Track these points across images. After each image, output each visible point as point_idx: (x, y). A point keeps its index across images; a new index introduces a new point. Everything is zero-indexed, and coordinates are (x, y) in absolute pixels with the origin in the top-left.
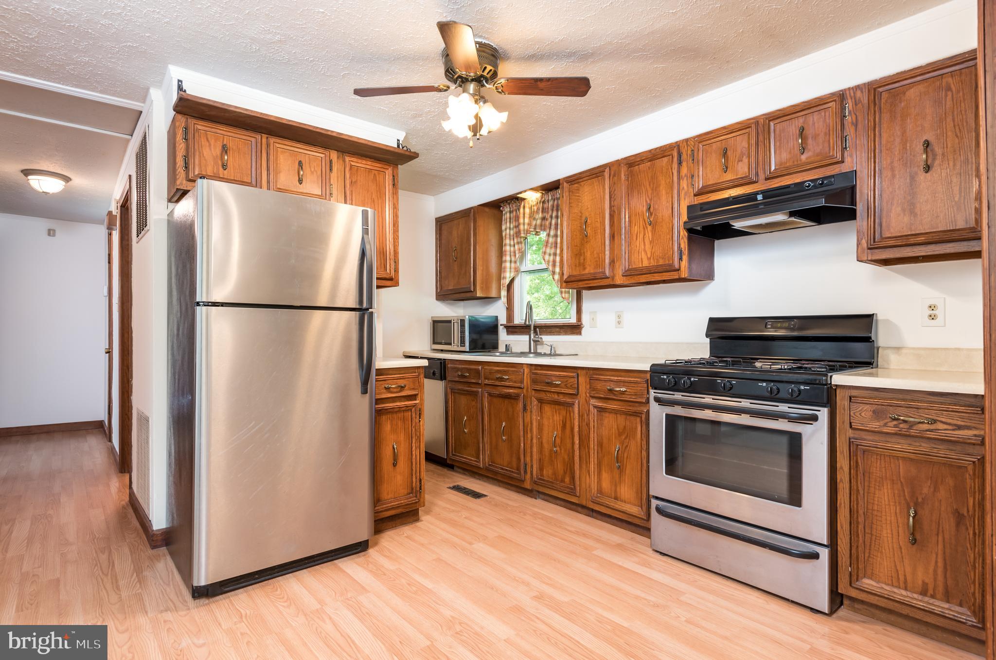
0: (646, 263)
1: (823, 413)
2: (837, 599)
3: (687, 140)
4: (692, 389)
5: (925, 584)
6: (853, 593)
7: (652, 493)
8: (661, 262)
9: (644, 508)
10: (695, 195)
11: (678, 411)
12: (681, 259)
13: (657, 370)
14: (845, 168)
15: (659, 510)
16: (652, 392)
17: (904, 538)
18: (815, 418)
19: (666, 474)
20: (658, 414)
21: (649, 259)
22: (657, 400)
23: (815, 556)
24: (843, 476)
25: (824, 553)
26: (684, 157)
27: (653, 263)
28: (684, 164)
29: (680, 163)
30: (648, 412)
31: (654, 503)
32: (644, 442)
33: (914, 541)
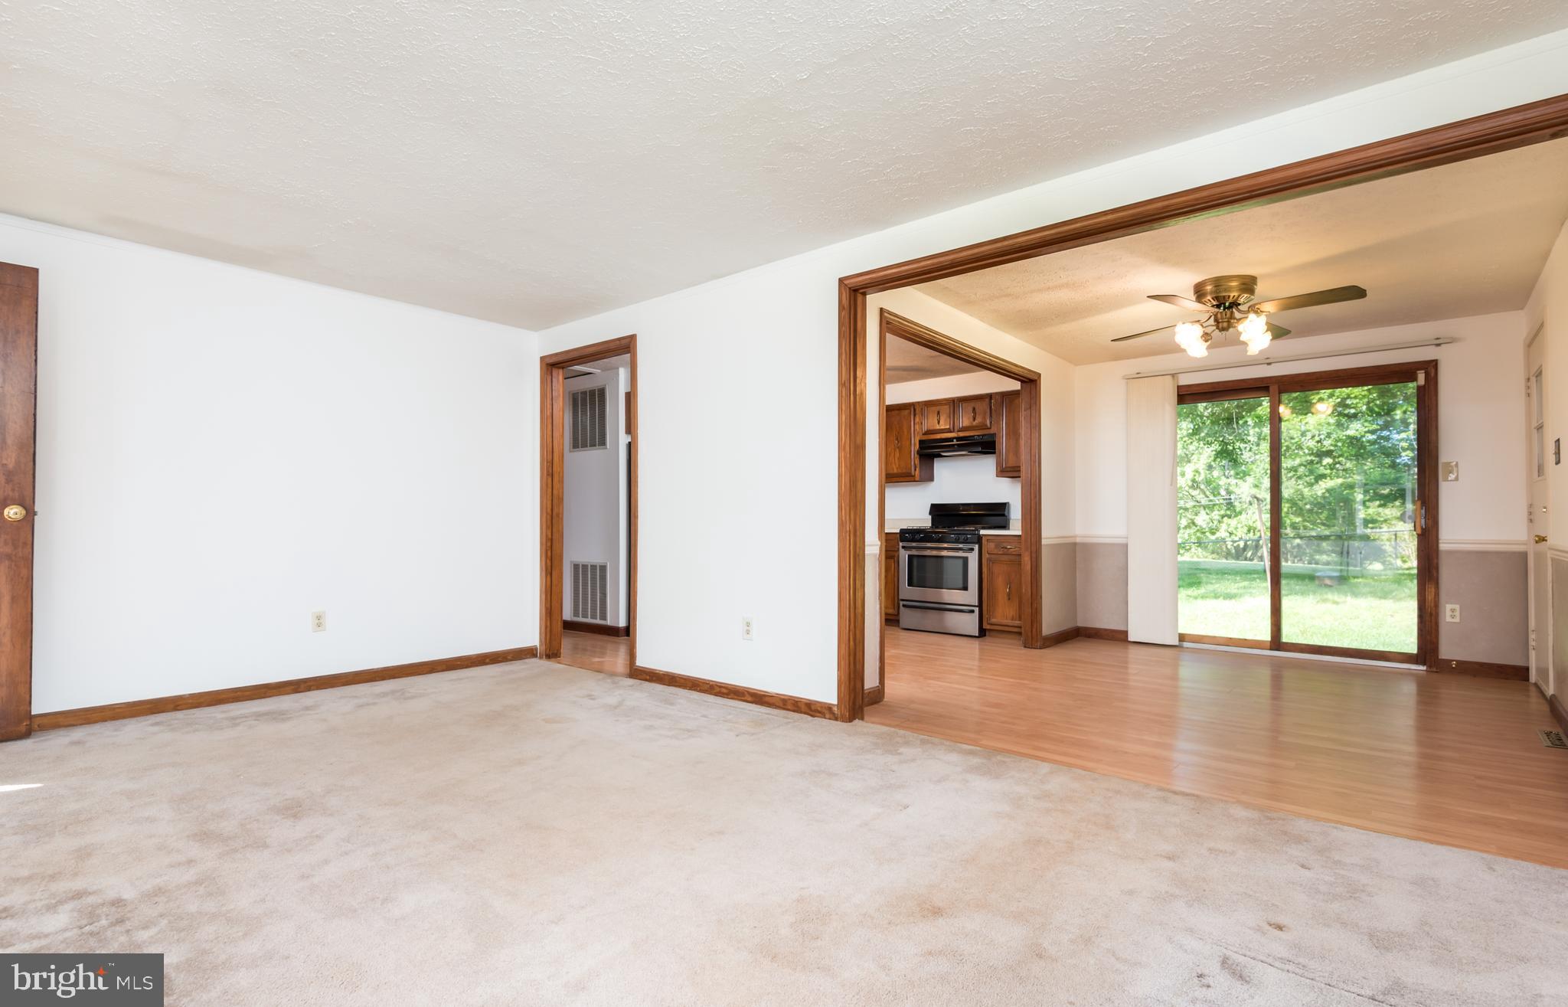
0: (895, 471)
1: (976, 547)
2: (983, 632)
3: (919, 402)
4: (921, 540)
5: (1013, 616)
6: (988, 627)
7: (900, 598)
8: (904, 471)
9: (896, 609)
10: (924, 434)
11: (914, 552)
12: (915, 470)
13: (903, 532)
14: (992, 431)
15: (904, 606)
16: (901, 544)
17: (1006, 598)
18: (972, 549)
19: (908, 586)
20: (904, 555)
21: (897, 469)
22: (903, 547)
23: (973, 611)
24: (985, 576)
25: (977, 610)
26: (917, 411)
27: (900, 471)
28: (917, 416)
29: (915, 415)
30: (898, 556)
31: (901, 603)
32: (896, 571)
33: (1009, 599)
